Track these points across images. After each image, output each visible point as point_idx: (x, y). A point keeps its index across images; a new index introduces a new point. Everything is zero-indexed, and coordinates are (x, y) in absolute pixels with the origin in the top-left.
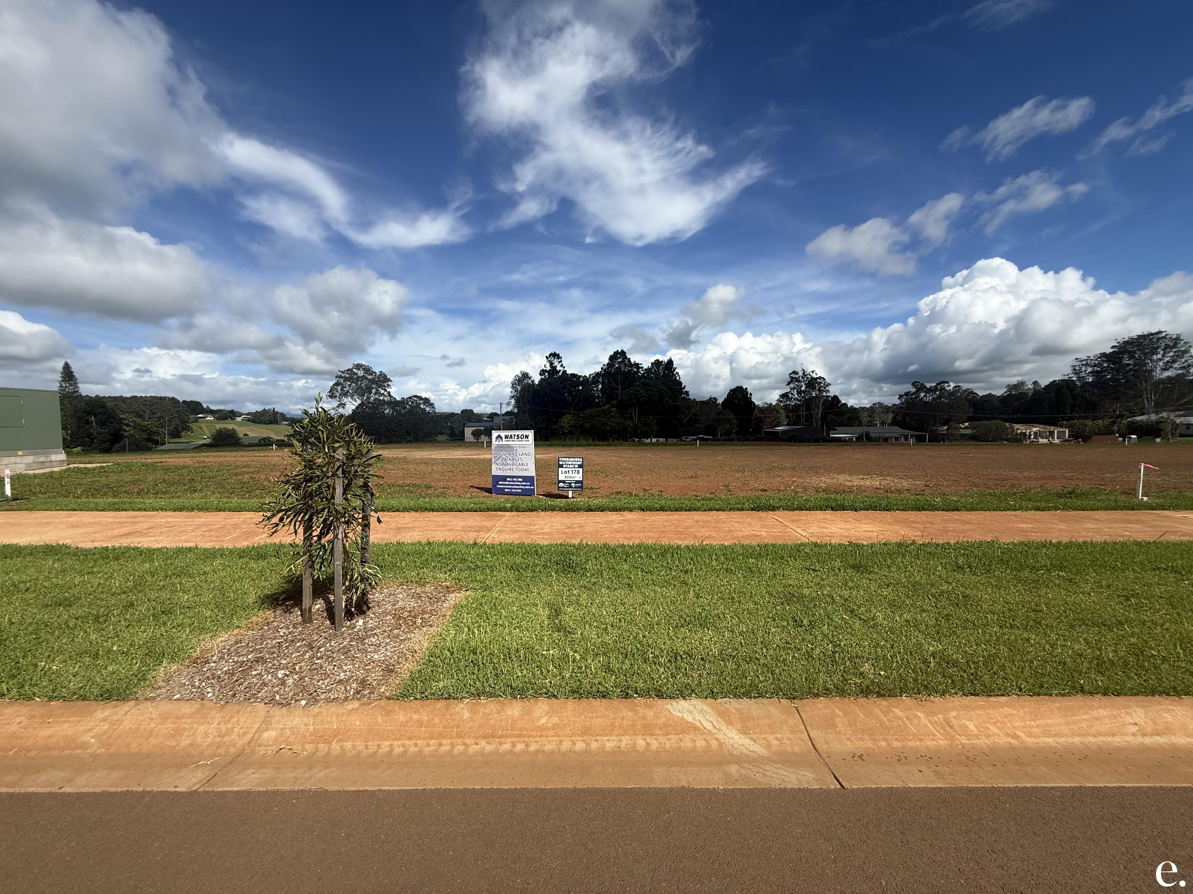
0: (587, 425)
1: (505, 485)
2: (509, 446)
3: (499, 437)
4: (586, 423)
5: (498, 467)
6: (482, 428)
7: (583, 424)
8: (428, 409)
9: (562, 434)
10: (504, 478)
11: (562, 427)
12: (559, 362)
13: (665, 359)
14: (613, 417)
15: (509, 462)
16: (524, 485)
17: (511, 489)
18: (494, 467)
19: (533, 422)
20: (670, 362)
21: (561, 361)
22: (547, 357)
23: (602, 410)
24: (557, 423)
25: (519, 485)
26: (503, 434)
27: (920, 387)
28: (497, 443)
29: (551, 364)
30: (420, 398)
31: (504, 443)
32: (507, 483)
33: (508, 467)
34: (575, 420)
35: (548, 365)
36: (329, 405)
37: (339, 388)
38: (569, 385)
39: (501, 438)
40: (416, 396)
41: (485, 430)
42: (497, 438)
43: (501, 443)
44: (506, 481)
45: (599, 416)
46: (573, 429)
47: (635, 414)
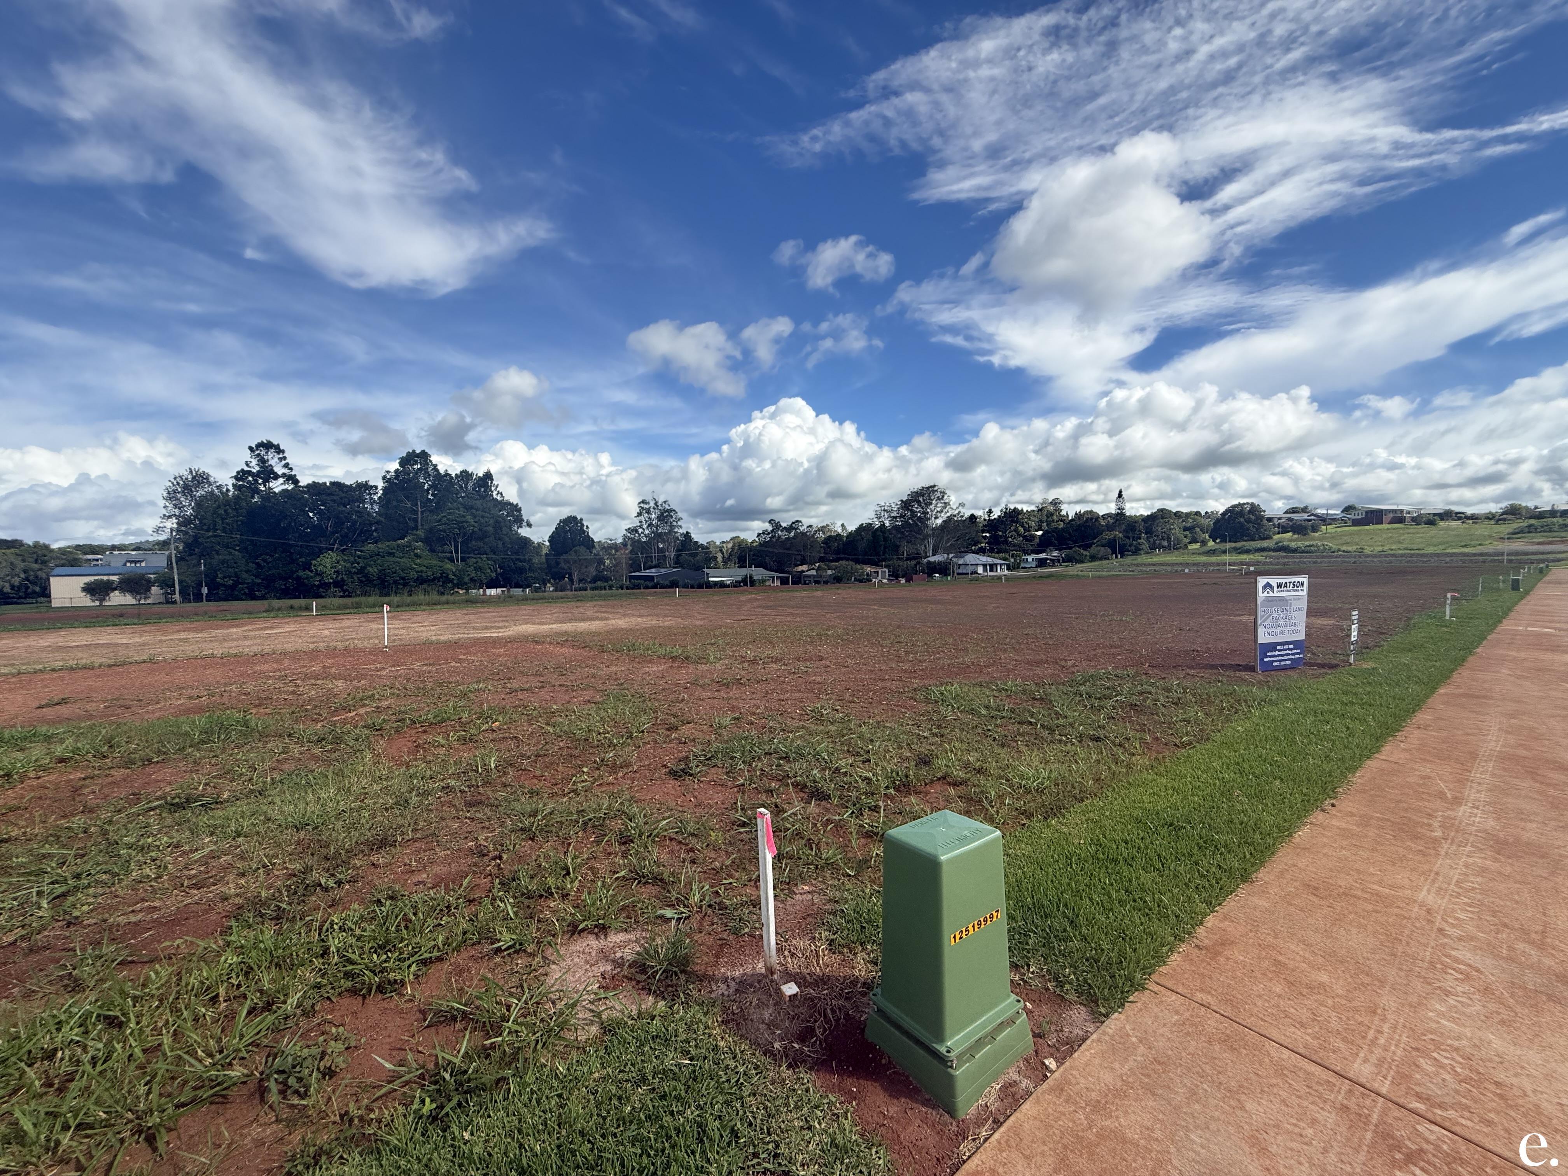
0: (373, 570)
1: (1274, 656)
2: (1282, 599)
3: (1268, 586)
4: (370, 566)
5: (1266, 630)
7: (363, 568)
10: (1273, 646)
12: (281, 459)
14: (417, 556)
15: (1281, 622)
16: (1294, 654)
17: (1280, 661)
18: (1261, 631)
20: (488, 476)
21: (285, 458)
22: (251, 448)
23: (398, 546)
24: (307, 566)
25: (1288, 655)
26: (1274, 581)
27: (777, 526)
28: (1266, 594)
29: (262, 461)
31: (1276, 594)
32: (1277, 653)
33: (1279, 629)
34: (345, 561)
35: (254, 462)
39: (1271, 587)
41: (121, 582)
42: (1265, 587)
43: (1271, 594)
44: (1276, 650)
45: (391, 554)
46: (345, 577)
47: (457, 552)
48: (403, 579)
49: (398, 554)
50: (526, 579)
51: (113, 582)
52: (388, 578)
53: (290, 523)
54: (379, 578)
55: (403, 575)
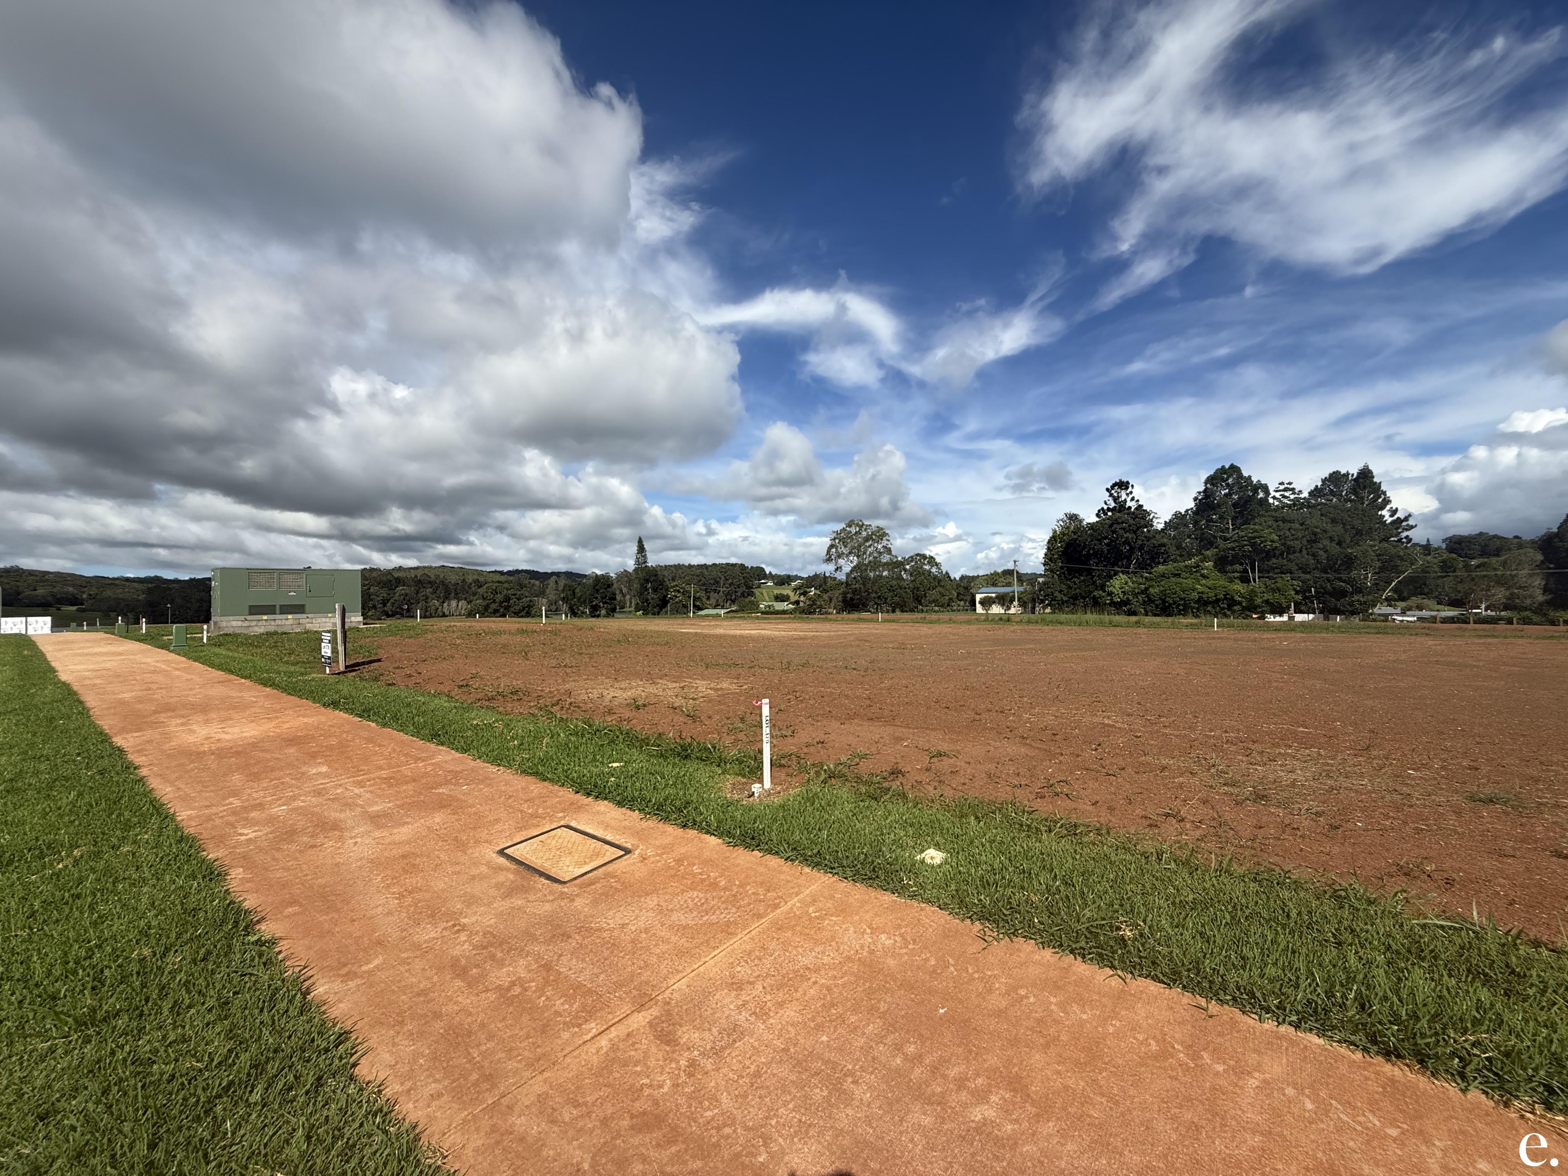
0: (1156, 591)
4: (1152, 586)
6: (994, 595)
7: (1147, 589)
8: (934, 570)
9: (1110, 605)
11: (1110, 594)
13: (1353, 469)
14: (1204, 576)
19: (1064, 587)
20: (1365, 474)
22: (1107, 490)
23: (1186, 567)
24: (1103, 587)
30: (924, 557)
34: (1133, 583)
35: (1110, 500)
36: (828, 569)
37: (834, 550)
38: (1124, 529)
40: (918, 555)
41: (997, 597)
45: (1176, 575)
46: (1131, 598)
47: (1253, 572)
48: (1183, 599)
49: (1184, 575)
50: (1351, 604)
51: (991, 597)
52: (1168, 599)
53: (1089, 551)
54: (1161, 599)
55: (1183, 596)
